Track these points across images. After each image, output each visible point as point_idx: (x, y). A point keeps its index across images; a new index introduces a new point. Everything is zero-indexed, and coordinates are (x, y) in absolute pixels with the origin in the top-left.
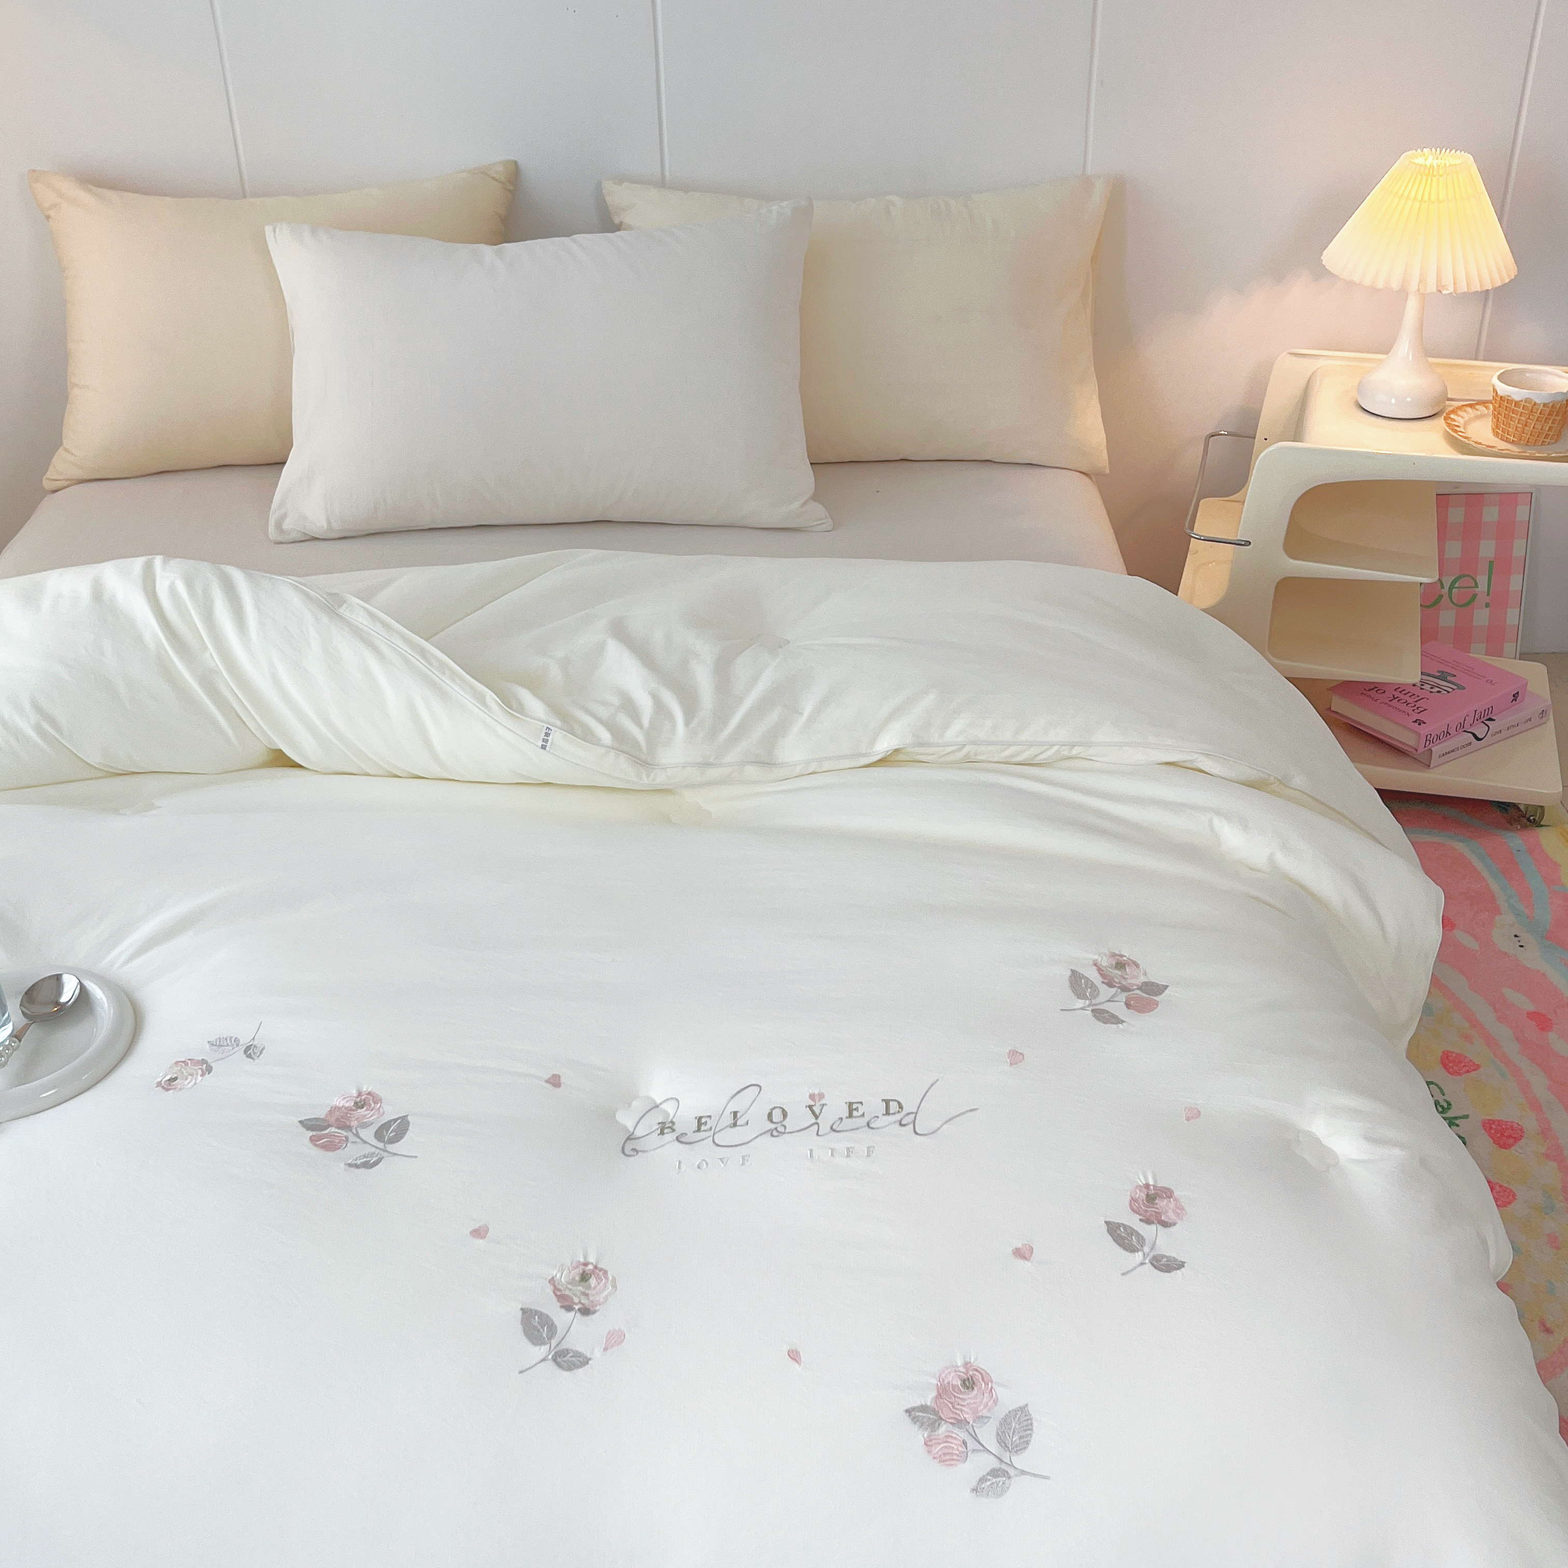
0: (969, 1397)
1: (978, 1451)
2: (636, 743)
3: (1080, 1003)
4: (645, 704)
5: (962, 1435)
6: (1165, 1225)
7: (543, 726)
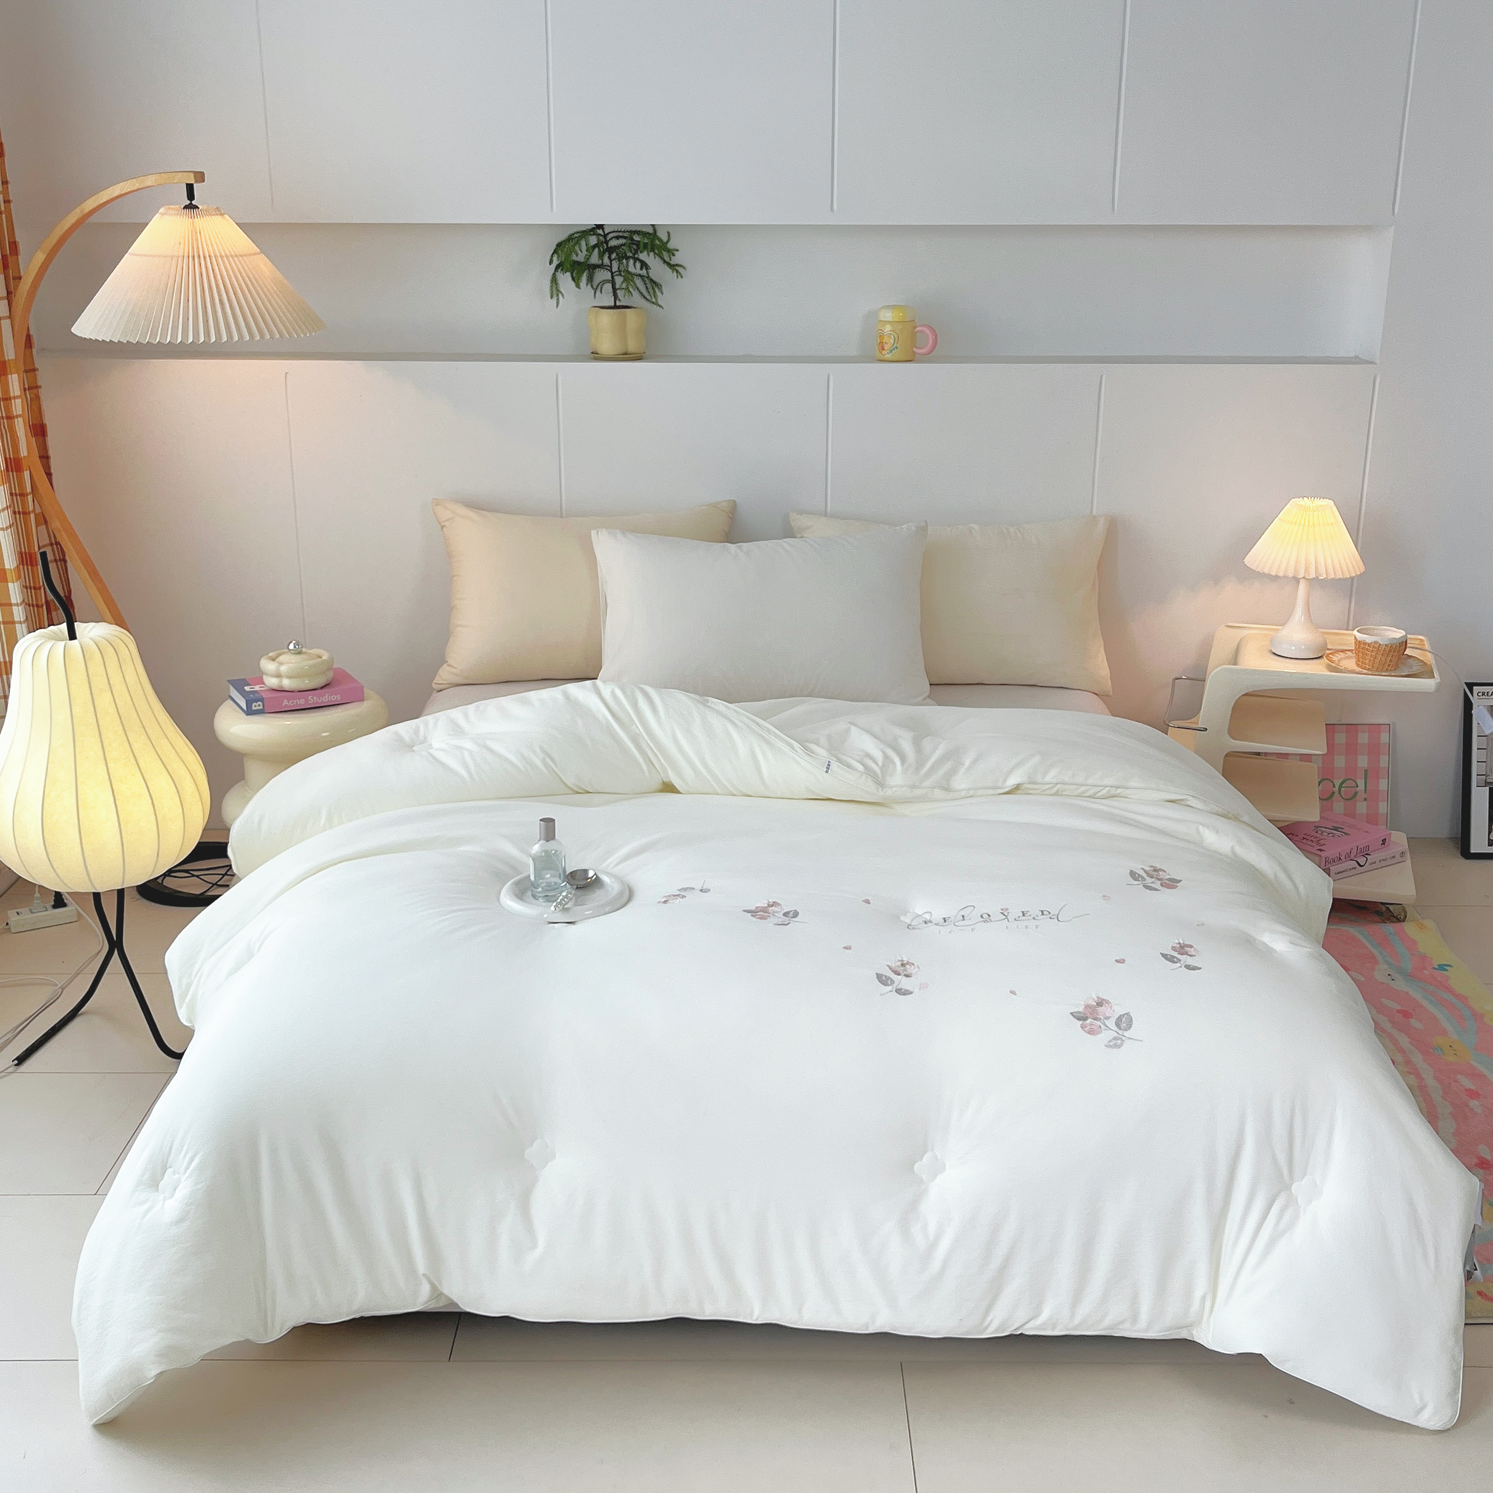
0: (1100, 1009)
1: (1107, 1030)
2: (875, 773)
3: (1137, 882)
4: (879, 756)
5: (1098, 1023)
6: (1191, 956)
7: (826, 760)
